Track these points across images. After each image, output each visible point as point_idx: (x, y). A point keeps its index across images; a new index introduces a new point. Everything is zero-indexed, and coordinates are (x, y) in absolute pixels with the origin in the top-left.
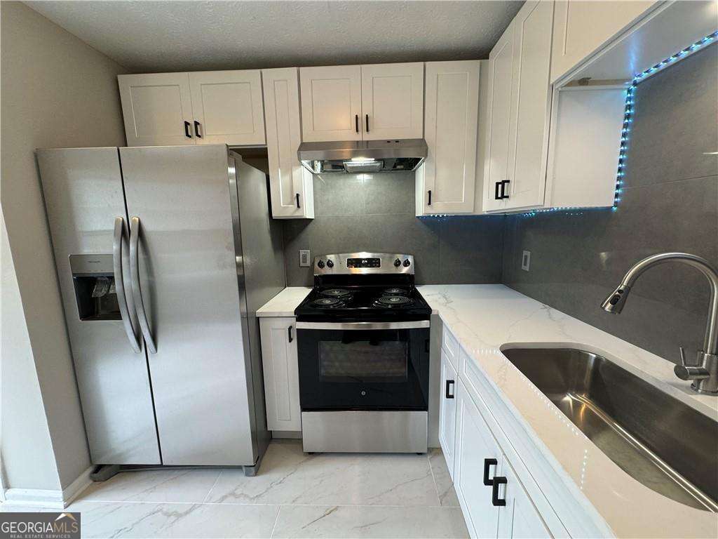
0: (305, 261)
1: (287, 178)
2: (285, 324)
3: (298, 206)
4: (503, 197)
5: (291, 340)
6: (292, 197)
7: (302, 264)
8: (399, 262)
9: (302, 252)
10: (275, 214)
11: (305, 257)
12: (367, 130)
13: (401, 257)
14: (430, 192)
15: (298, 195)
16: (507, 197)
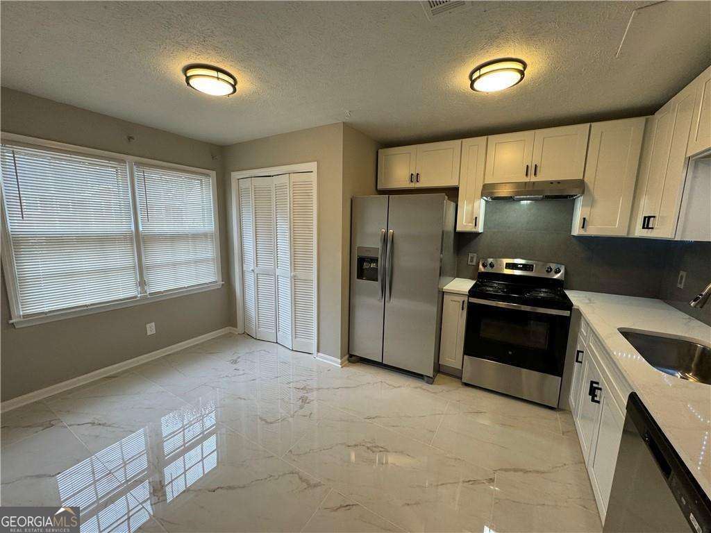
0: (472, 262)
1: (470, 206)
2: (461, 299)
3: (476, 225)
4: (648, 228)
5: (463, 309)
6: (472, 219)
7: (469, 263)
8: (551, 269)
9: (470, 255)
10: (459, 229)
11: (472, 258)
12: (535, 174)
13: (553, 266)
14: (584, 219)
15: (476, 218)
16: (652, 228)
